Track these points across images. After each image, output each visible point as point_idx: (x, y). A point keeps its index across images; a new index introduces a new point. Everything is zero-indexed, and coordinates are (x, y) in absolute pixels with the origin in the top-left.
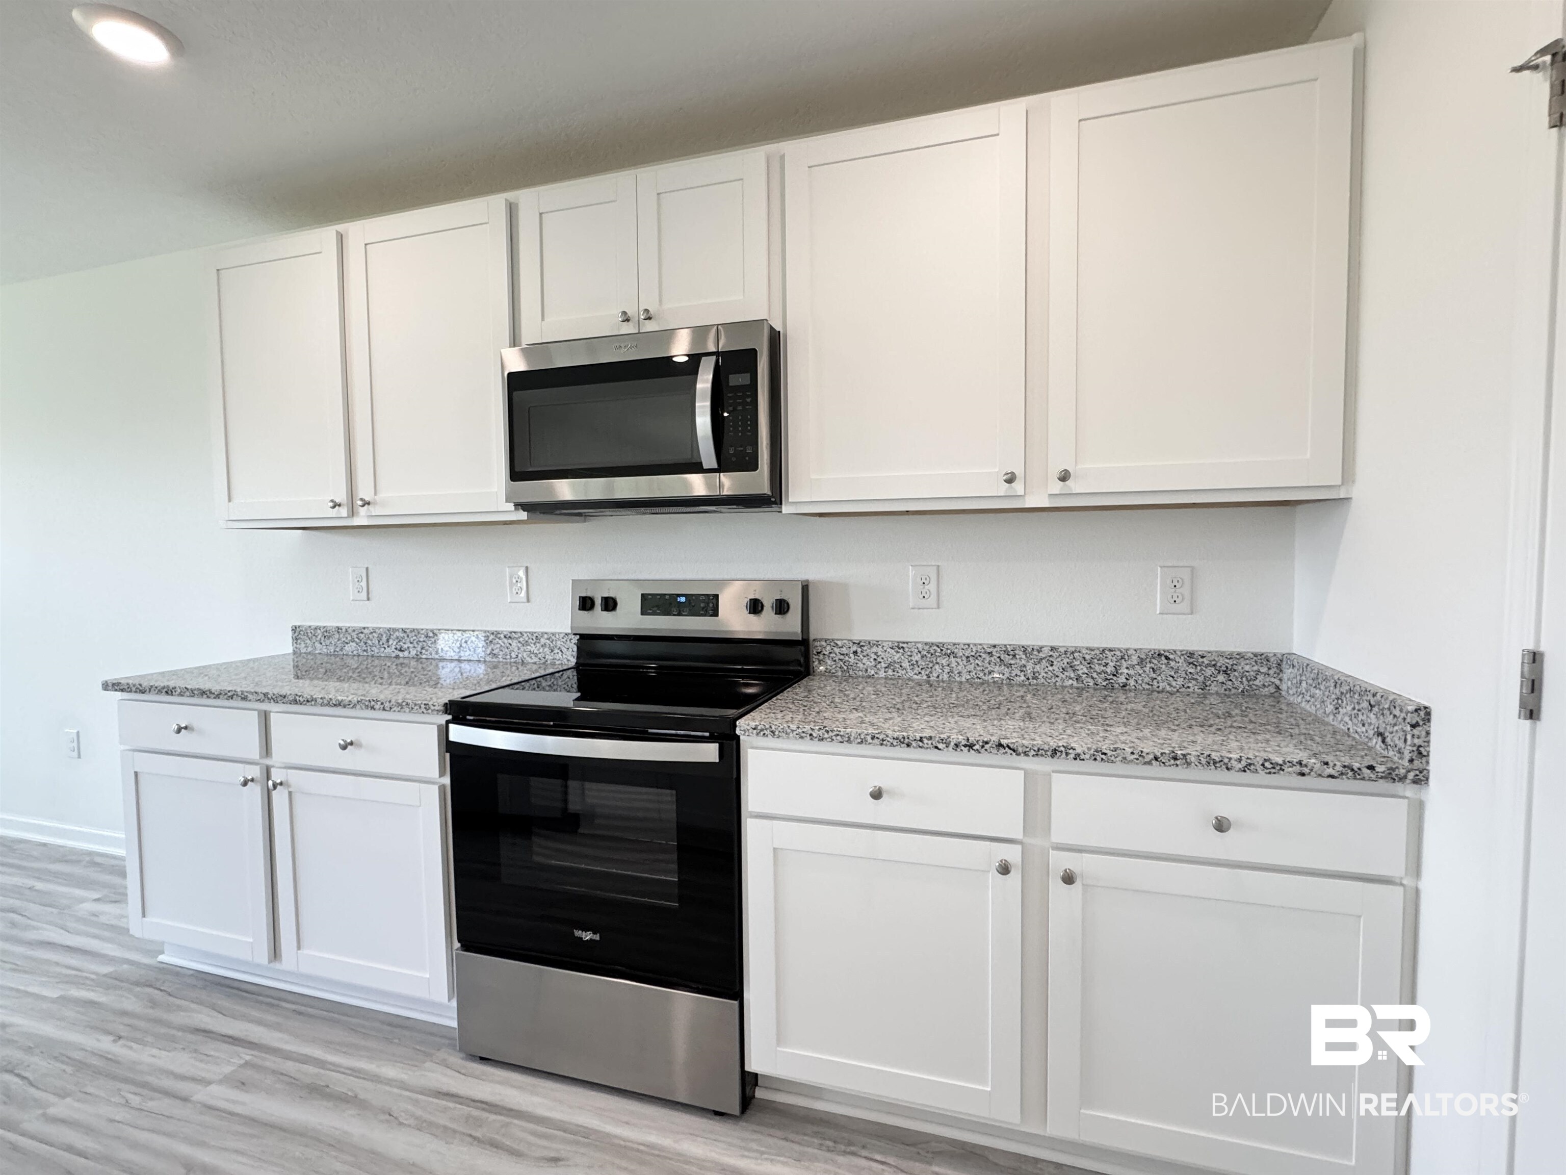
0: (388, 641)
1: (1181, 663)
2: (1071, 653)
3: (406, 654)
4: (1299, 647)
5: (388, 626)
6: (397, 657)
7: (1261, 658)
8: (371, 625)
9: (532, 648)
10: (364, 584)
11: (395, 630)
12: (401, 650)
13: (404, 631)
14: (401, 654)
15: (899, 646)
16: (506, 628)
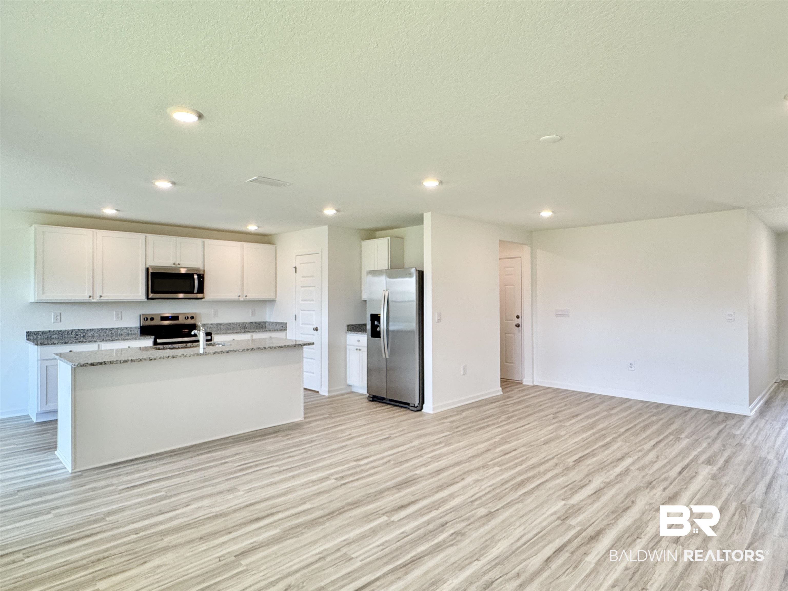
0: (72, 333)
1: (254, 324)
2: (239, 323)
3: (79, 336)
4: (267, 320)
5: (71, 329)
6: (75, 337)
7: (264, 322)
8: (64, 329)
9: (126, 331)
10: (59, 317)
11: (75, 330)
12: (77, 335)
13: (79, 330)
14: (77, 336)
15: (212, 324)
16: (116, 327)
